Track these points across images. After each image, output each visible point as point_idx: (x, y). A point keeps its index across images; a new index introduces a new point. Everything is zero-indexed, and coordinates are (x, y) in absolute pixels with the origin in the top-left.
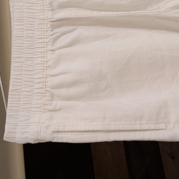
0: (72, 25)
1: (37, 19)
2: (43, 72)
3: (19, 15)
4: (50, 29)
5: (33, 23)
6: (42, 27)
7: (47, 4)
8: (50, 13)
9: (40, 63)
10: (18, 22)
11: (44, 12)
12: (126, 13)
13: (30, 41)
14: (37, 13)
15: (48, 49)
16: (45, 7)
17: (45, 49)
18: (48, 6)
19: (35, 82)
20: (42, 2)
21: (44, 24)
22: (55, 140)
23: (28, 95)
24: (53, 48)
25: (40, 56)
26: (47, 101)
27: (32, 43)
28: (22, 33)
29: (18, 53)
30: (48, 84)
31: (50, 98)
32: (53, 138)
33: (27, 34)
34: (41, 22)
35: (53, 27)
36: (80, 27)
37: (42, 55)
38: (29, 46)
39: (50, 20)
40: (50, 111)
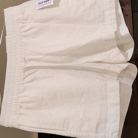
0: (35, 69)
1: (17, 67)
2: (18, 94)
3: (9, 65)
4: (23, 72)
5: (15, 69)
6: (20, 71)
7: (23, 58)
8: (24, 63)
9: (16, 90)
10: (9, 68)
11: (21, 63)
13: (13, 78)
14: (18, 63)
15: (21, 83)
16: (22, 60)
17: (20, 82)
18: (23, 60)
19: (13, 99)
20: (20, 57)
21: (20, 69)
22: (19, 128)
23: (10, 105)
24: (23, 83)
25: (17, 86)
26: (17, 109)
27: (14, 79)
28: (10, 74)
29: (8, 84)
30: (19, 101)
31: (19, 107)
33: (12, 74)
34: (19, 69)
35: (25, 71)
36: (40, 69)
37: (18, 86)
38: (12, 81)
39: (23, 67)
40: (19, 114)
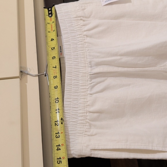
0: (104, 77)
1: (81, 73)
2: (85, 109)
3: (69, 69)
4: (89, 80)
5: (78, 75)
6: (84, 78)
7: (88, 62)
8: (90, 69)
9: (82, 102)
10: (68, 74)
11: (86, 68)
12: (142, 69)
13: (76, 87)
14: (81, 68)
15: (88, 93)
16: (86, 64)
17: (86, 93)
18: (88, 64)
19: (79, 115)
20: (84, 61)
21: (86, 76)
22: (93, 156)
23: (74, 125)
24: (91, 92)
25: (82, 97)
26: (86, 129)
27: (78, 88)
28: (71, 82)
29: (68, 95)
30: (88, 117)
31: (89, 127)
32: (91, 154)
33: (74, 82)
34: (83, 75)
35: (91, 78)
36: (109, 78)
37: (84, 97)
38: (75, 91)
39: (89, 74)
40: (89, 135)
